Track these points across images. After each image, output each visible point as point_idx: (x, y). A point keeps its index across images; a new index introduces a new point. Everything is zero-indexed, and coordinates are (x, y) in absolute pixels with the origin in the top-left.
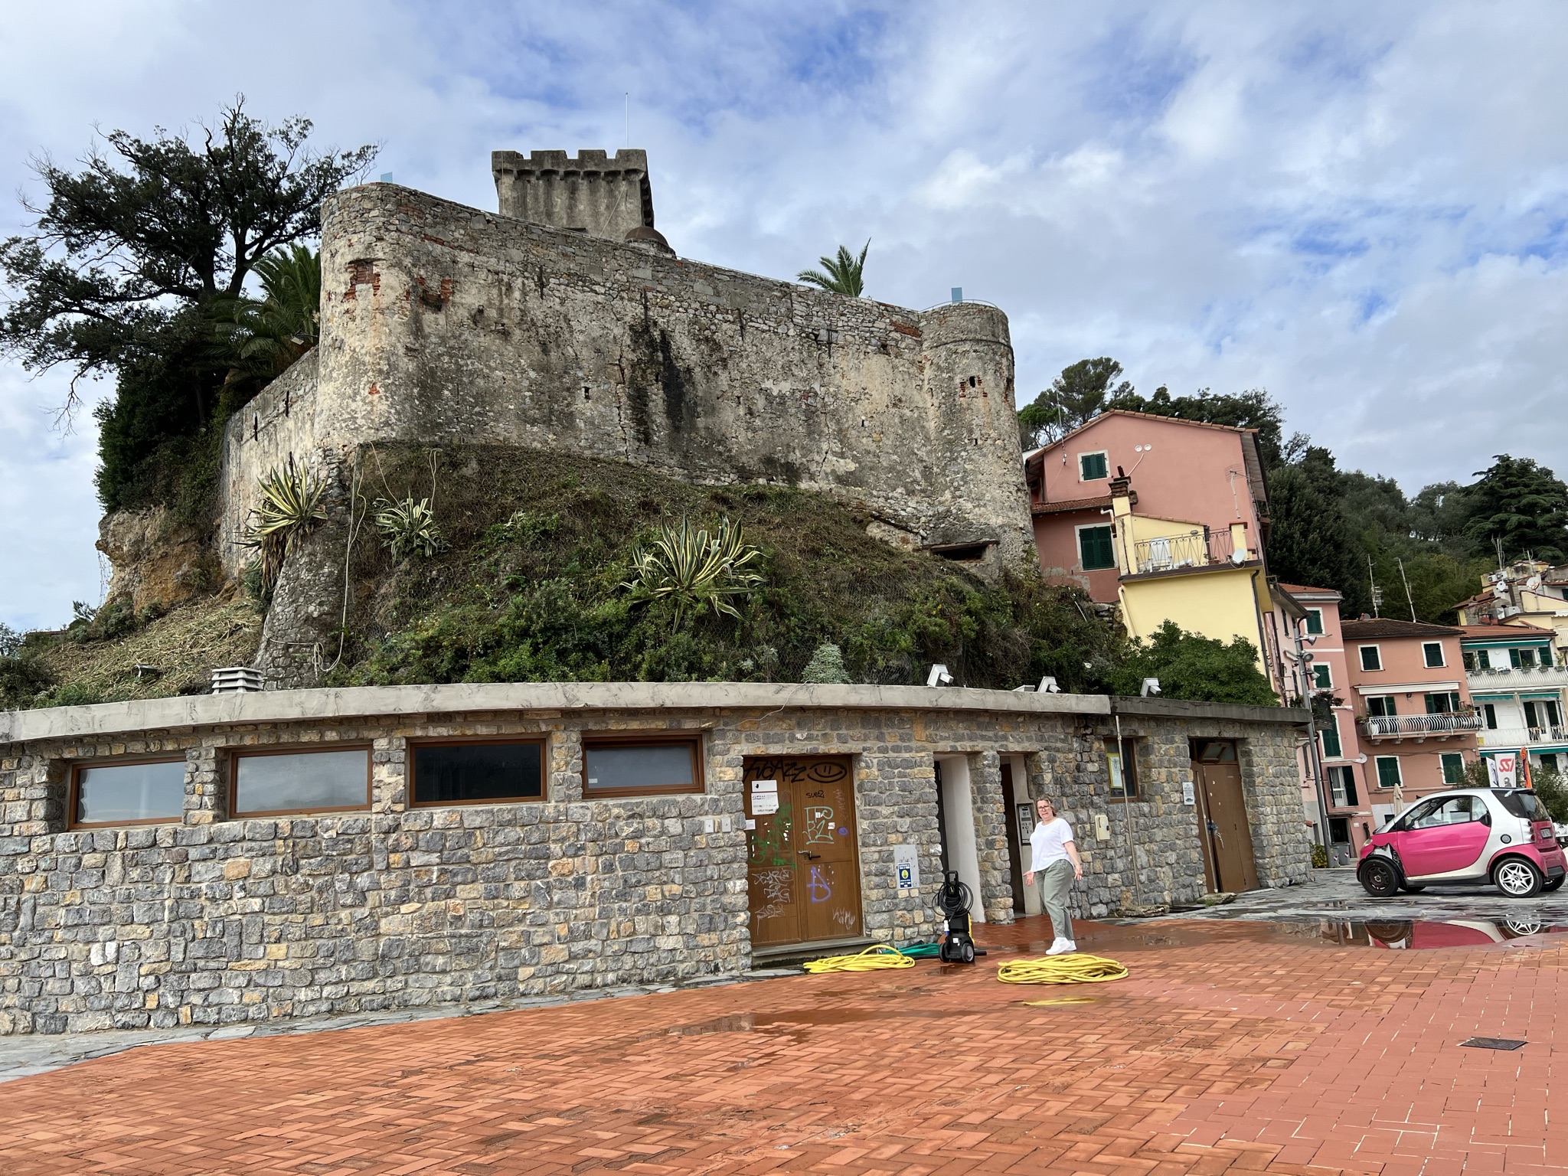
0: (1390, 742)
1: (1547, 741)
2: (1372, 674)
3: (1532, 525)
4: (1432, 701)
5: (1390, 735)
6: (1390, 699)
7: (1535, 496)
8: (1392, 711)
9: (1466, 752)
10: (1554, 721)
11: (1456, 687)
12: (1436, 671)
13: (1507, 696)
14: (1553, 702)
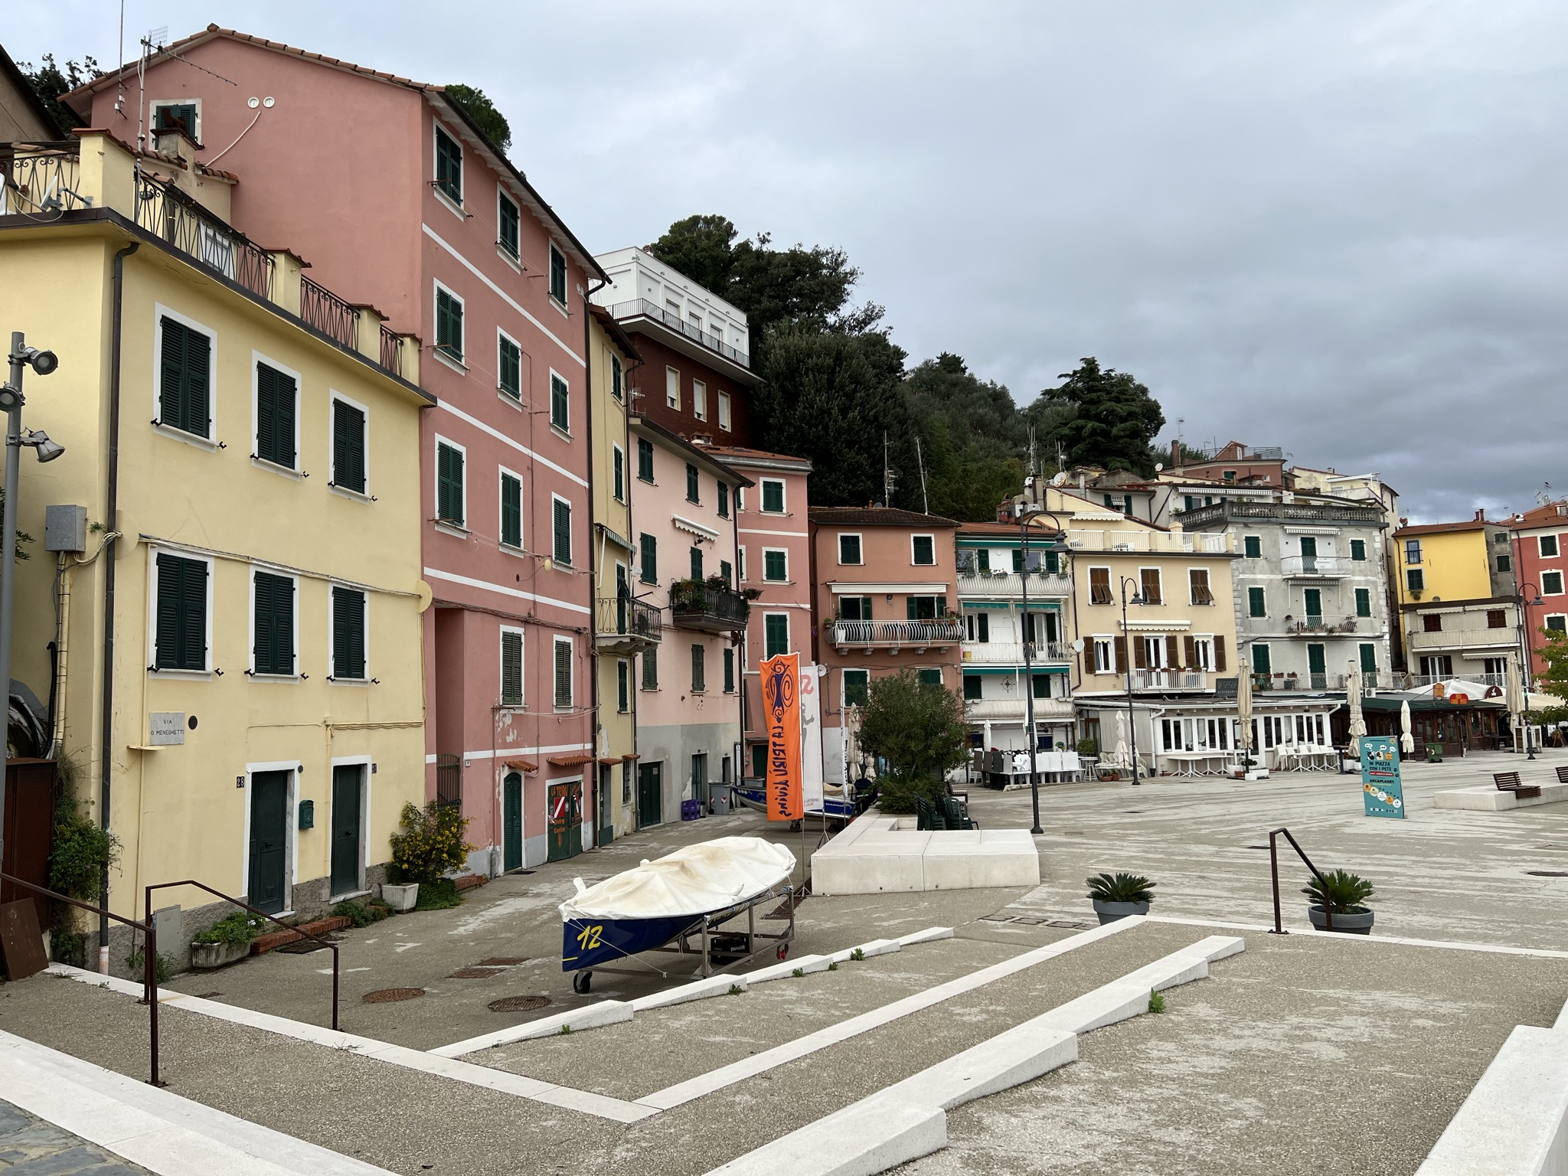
0: (861, 651)
1: (1042, 659)
2: (850, 570)
3: (1106, 434)
4: (915, 605)
5: (861, 644)
6: (868, 599)
7: (1113, 403)
8: (868, 615)
9: (948, 669)
10: (1052, 637)
11: (943, 590)
12: (924, 570)
13: (1002, 605)
14: (1053, 615)
